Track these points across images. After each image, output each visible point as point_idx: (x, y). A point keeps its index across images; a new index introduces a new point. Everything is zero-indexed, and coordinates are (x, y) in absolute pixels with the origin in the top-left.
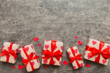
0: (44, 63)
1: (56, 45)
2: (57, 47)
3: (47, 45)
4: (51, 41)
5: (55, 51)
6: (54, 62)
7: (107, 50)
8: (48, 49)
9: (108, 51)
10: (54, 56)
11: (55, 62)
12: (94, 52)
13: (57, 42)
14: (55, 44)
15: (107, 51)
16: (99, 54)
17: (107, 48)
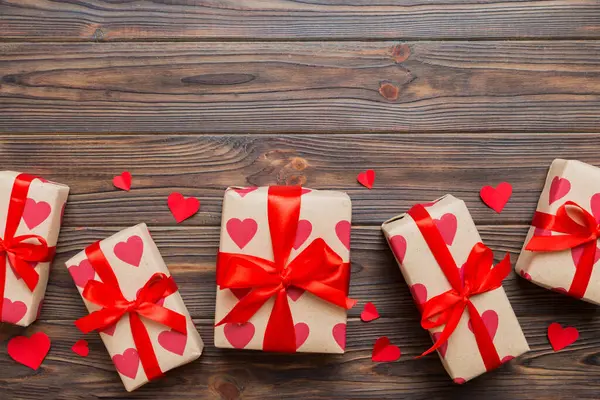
0: (229, 345)
3: (242, 218)
4: (267, 188)
13: (304, 198)
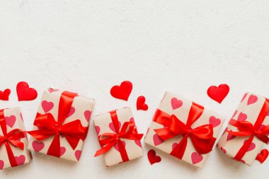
1: (73, 105)
2: (74, 110)
5: (69, 120)
6: (61, 150)
7: (207, 127)
8: (51, 112)
9: (210, 131)
10: (63, 134)
11: (64, 149)
12: (172, 128)
14: (71, 103)
15: (207, 130)
16: (184, 136)
17: (208, 123)
